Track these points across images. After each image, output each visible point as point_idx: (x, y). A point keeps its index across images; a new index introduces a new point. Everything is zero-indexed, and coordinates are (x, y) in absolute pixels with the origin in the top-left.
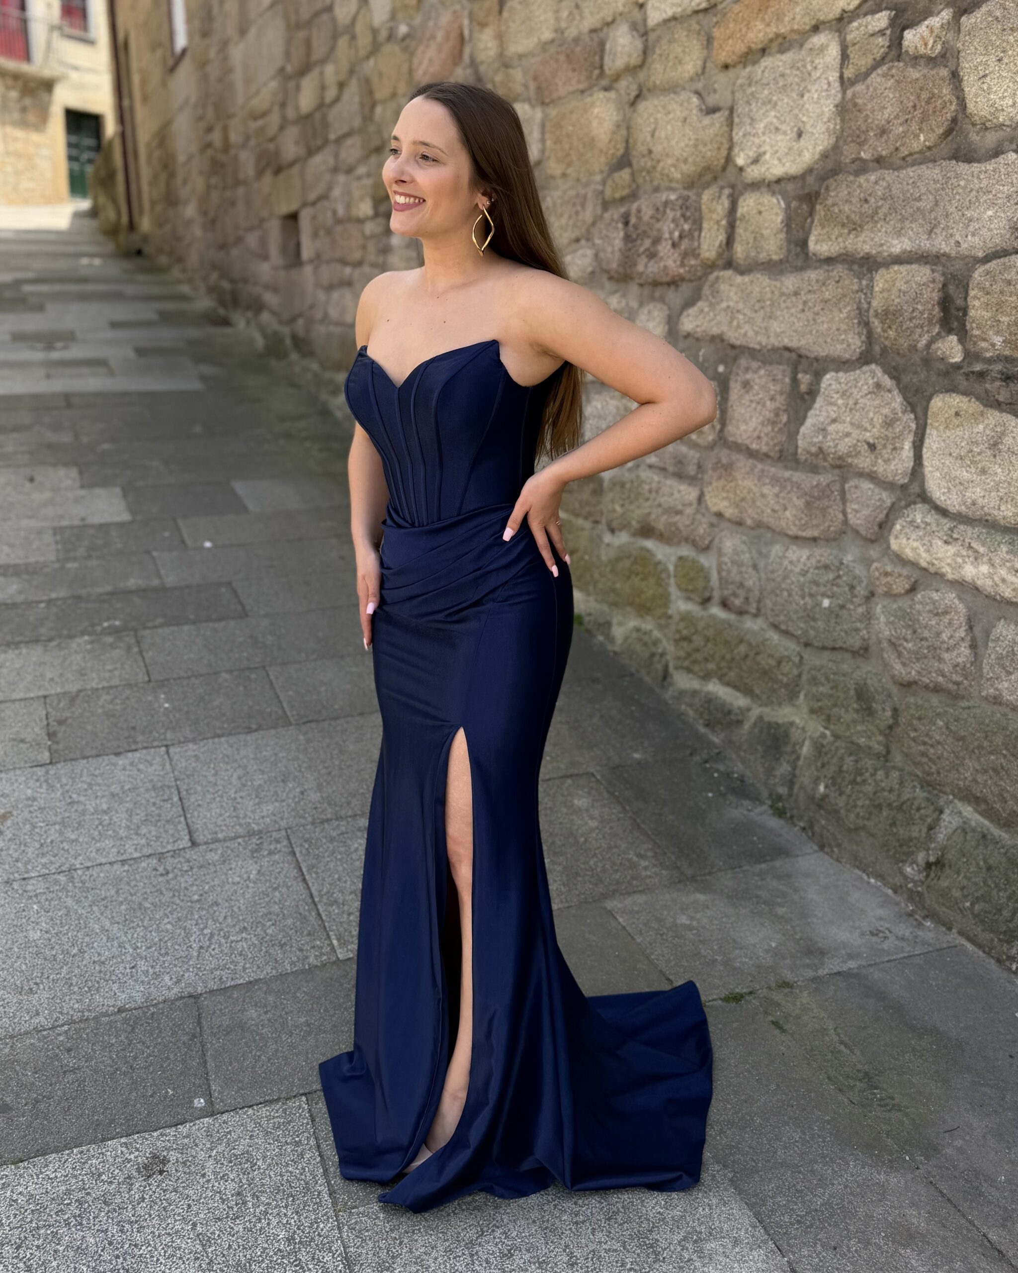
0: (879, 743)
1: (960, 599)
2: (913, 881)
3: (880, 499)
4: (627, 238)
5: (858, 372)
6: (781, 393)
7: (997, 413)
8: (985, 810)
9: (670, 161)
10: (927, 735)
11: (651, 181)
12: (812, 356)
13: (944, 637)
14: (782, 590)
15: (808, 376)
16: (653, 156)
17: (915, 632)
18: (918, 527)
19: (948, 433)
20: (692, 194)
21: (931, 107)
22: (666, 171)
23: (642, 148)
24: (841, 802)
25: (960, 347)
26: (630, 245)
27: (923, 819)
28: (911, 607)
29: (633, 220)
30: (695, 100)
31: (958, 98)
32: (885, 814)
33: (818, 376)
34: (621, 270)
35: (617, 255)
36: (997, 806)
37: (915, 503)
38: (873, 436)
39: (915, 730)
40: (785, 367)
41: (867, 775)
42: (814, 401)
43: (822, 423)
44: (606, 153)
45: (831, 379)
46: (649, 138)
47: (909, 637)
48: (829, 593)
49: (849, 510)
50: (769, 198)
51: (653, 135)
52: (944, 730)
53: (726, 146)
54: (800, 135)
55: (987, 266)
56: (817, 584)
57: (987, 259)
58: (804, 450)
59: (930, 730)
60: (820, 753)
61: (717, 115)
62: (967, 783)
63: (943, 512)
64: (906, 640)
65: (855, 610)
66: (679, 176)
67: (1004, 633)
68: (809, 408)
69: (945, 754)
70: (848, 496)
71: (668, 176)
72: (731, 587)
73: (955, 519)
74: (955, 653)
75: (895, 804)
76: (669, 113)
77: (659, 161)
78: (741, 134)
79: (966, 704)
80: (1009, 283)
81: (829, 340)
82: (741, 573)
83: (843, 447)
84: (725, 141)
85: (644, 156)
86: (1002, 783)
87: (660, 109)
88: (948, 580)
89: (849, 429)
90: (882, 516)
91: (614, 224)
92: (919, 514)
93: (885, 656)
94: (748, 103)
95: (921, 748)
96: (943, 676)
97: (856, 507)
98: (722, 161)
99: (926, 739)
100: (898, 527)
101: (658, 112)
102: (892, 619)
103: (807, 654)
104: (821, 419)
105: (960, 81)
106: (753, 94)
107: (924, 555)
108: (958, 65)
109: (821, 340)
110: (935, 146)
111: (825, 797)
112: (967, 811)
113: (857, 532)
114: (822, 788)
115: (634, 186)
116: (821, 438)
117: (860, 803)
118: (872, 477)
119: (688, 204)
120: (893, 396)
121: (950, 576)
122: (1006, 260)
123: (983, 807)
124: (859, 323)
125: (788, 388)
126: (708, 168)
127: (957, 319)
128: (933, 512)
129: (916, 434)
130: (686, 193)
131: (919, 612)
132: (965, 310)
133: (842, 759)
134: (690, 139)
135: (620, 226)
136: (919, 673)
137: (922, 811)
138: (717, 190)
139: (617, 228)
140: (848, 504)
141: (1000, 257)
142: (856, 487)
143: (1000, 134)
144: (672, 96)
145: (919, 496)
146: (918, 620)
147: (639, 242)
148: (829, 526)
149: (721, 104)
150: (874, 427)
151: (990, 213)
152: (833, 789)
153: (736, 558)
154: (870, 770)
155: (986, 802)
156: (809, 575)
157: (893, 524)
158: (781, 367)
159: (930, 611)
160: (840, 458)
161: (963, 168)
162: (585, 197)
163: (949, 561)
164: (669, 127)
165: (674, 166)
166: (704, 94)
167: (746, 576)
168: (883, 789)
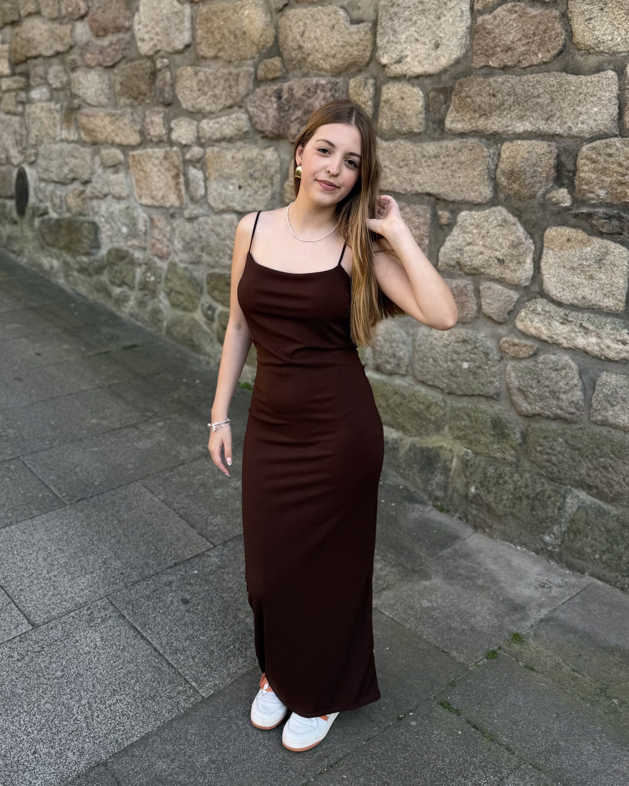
0: (511, 455)
1: (573, 359)
2: (552, 545)
3: (508, 296)
4: (280, 108)
5: (487, 211)
6: (425, 224)
7: (599, 240)
8: (597, 494)
9: (319, 56)
10: (551, 448)
11: (300, 69)
12: (451, 200)
13: (561, 384)
14: (429, 357)
15: (446, 213)
16: (303, 50)
17: (539, 382)
18: (539, 314)
19: (562, 253)
20: (340, 80)
21: (547, 35)
22: (316, 62)
23: (291, 44)
24: (490, 498)
25: (569, 196)
26: (282, 114)
27: (554, 504)
28: (535, 366)
29: (285, 96)
30: (342, 12)
31: (566, 31)
32: (525, 503)
33: (454, 213)
34: (275, 131)
35: (271, 120)
36: (606, 490)
37: (535, 298)
38: (503, 255)
39: (541, 446)
40: (426, 207)
41: (507, 478)
42: (451, 230)
43: (460, 245)
44: (257, 45)
45: (467, 215)
46: (299, 38)
47: (534, 386)
48: (468, 359)
49: (483, 303)
50: (410, 87)
51: (302, 36)
52: (564, 444)
53: (370, 48)
54: (437, 46)
55: (594, 144)
56: (457, 353)
57: (592, 139)
58: (445, 263)
59: (553, 445)
60: (467, 466)
61: (361, 25)
62: (582, 477)
63: (559, 304)
64: (532, 388)
65: (489, 369)
66: (328, 67)
67: (609, 380)
68: (448, 235)
69: (565, 459)
70: (482, 294)
71: (317, 66)
72: (383, 357)
73: (568, 308)
74: (570, 394)
75: (532, 496)
76: (318, 20)
77: (309, 54)
78: (385, 41)
79: (579, 426)
80: (610, 155)
81: (464, 189)
82: (392, 347)
83: (477, 261)
84: (369, 45)
85: (295, 50)
86: (609, 475)
87: (309, 16)
88: (563, 348)
89: (482, 249)
90: (511, 307)
91: (267, 98)
92: (540, 305)
93: (515, 398)
94: (391, 19)
95: (545, 457)
96: (561, 409)
97: (489, 301)
98: (367, 59)
99: (549, 451)
100: (523, 314)
101: (307, 18)
102: (520, 374)
103: (450, 401)
104: (459, 242)
105: (569, 20)
106: (395, 13)
107: (545, 332)
108: (568, 9)
109: (458, 189)
110: (550, 62)
111: (476, 496)
112: (583, 495)
113: (490, 318)
114: (473, 490)
115: (284, 70)
116: (458, 255)
117: (505, 497)
118: (500, 281)
119: (336, 87)
120: (517, 228)
121: (565, 345)
122: (608, 140)
123: (595, 491)
124: (488, 178)
125: (429, 221)
126: (354, 63)
127: (568, 177)
128: (550, 304)
129: (535, 253)
130: (334, 80)
131: (541, 369)
132: (575, 172)
133: (485, 468)
134: (338, 41)
135: (274, 99)
136: (542, 408)
137: (553, 499)
138: (363, 79)
139: (270, 101)
140: (483, 300)
141: (602, 139)
142: (489, 288)
143: (600, 58)
144: (320, 7)
145: (538, 293)
146: (541, 374)
147: (291, 112)
148: (467, 314)
149: (364, 18)
150: (503, 248)
151: (596, 109)
152: (481, 489)
153: (389, 337)
154: (508, 475)
155: (597, 487)
156: (450, 347)
157: (519, 312)
158: (422, 206)
159: (550, 368)
160: (475, 269)
161: (572, 78)
162: (238, 75)
163: (565, 335)
164: (318, 30)
165: (324, 60)
166: (350, 10)
167: (397, 349)
168: (521, 487)
